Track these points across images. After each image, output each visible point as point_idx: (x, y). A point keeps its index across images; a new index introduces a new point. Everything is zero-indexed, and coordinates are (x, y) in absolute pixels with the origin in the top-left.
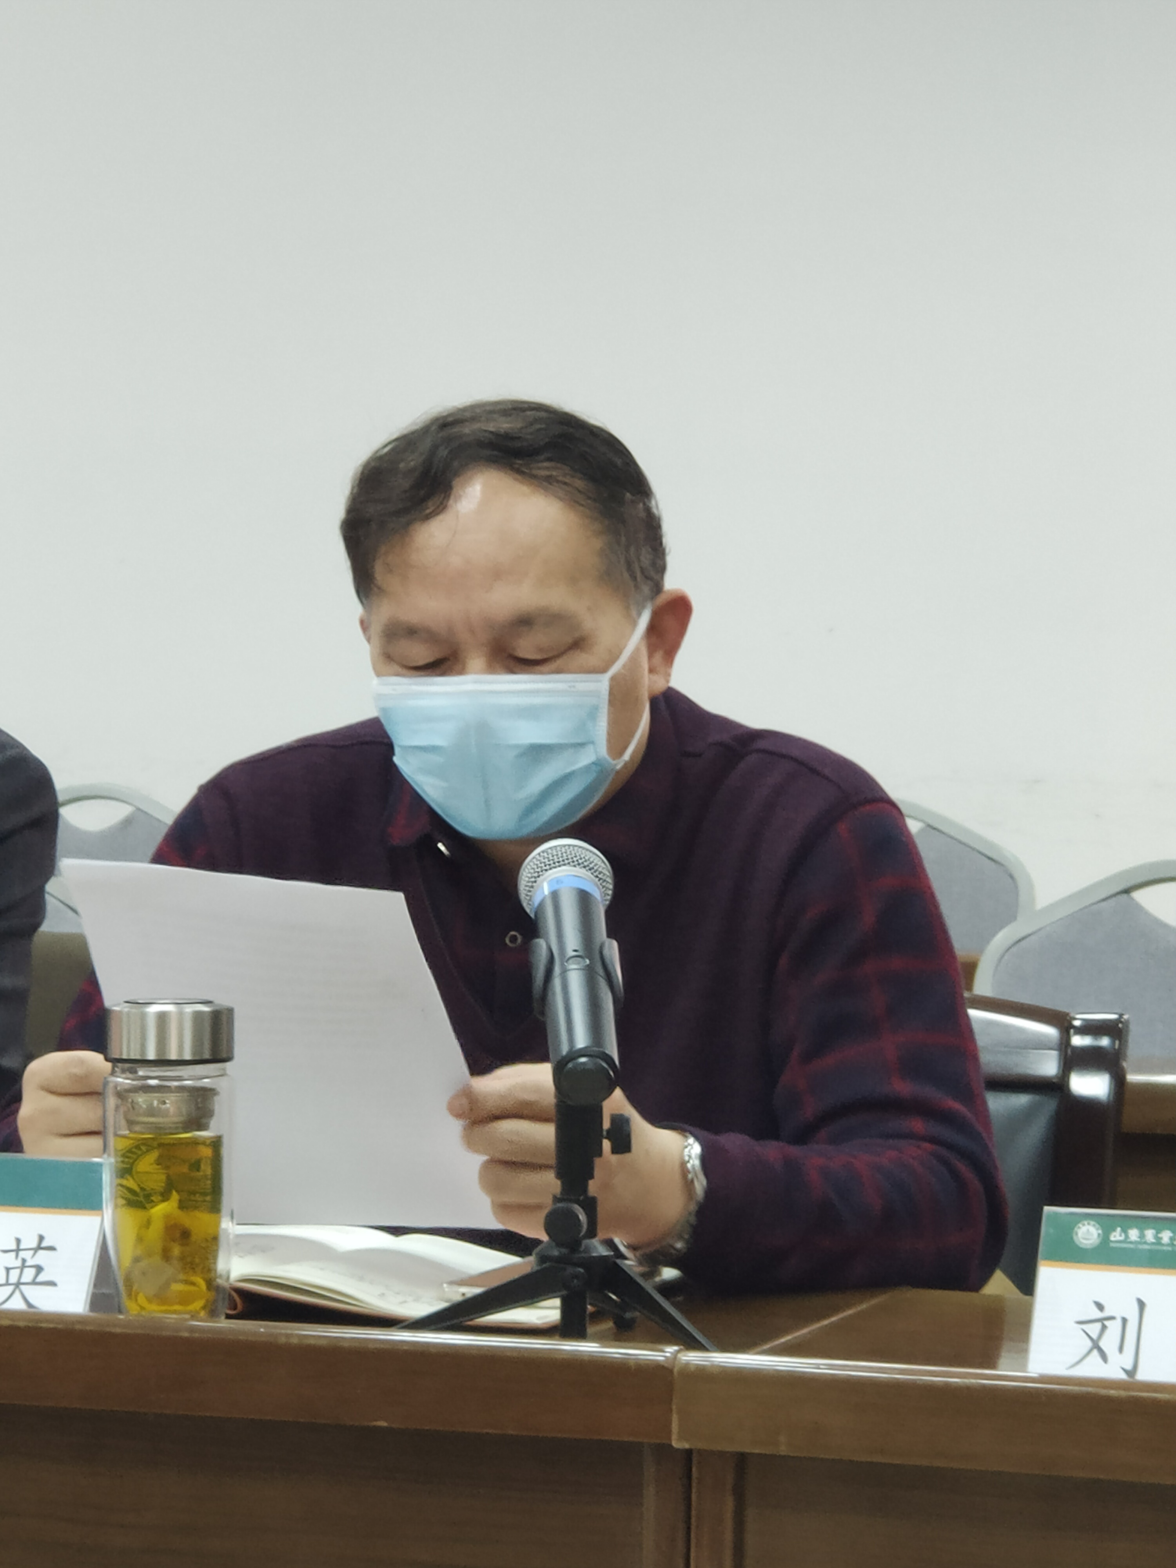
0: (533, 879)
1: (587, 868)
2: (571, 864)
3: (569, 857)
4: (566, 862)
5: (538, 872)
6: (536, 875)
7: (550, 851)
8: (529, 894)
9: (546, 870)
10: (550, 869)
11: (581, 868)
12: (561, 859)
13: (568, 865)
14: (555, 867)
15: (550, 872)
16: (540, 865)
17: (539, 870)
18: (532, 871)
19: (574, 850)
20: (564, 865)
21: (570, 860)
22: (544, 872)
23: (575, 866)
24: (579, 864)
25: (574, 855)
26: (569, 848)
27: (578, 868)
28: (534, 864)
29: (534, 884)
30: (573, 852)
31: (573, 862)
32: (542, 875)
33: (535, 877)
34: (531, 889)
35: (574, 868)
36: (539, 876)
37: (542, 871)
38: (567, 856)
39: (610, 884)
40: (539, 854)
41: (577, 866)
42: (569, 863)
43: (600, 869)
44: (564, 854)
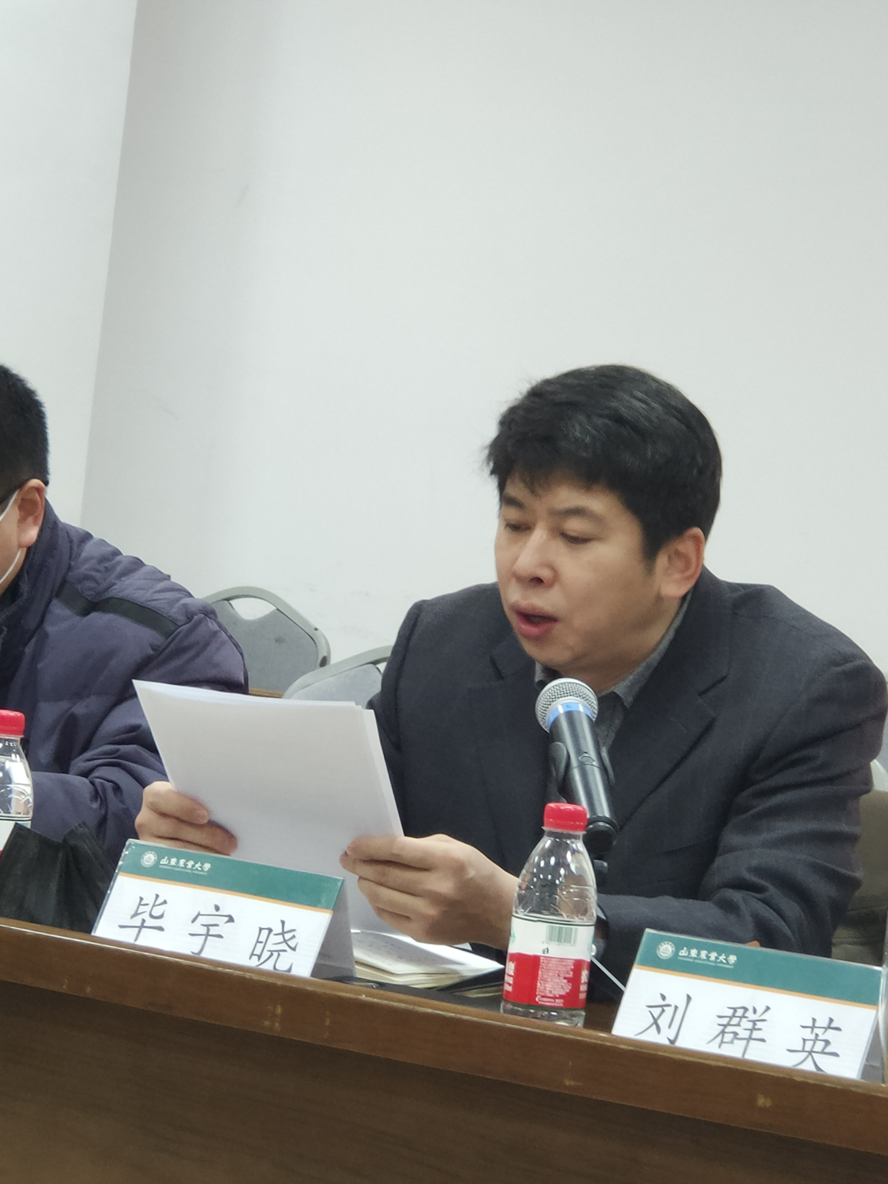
0: (549, 703)
1: (585, 699)
2: (575, 695)
3: (574, 690)
4: (572, 694)
5: (553, 698)
6: (551, 700)
7: (561, 686)
8: (545, 712)
9: (558, 698)
10: (561, 697)
11: (581, 698)
12: (568, 692)
13: (573, 696)
14: (564, 697)
15: (561, 699)
16: (554, 694)
17: (554, 697)
18: (548, 697)
19: (576, 686)
20: (570, 695)
21: (574, 693)
22: (557, 699)
23: (577, 697)
24: (580, 696)
25: (576, 690)
26: (573, 685)
27: (579, 699)
28: (550, 693)
29: (549, 706)
30: (576, 688)
31: (576, 694)
32: (555, 701)
33: (550, 702)
34: (546, 709)
35: (576, 698)
36: (553, 701)
37: (555, 698)
38: (572, 690)
39: (596, 709)
40: (553, 687)
41: (579, 697)
42: (573, 695)
43: (592, 700)
44: (571, 689)
